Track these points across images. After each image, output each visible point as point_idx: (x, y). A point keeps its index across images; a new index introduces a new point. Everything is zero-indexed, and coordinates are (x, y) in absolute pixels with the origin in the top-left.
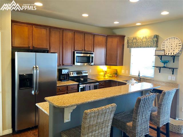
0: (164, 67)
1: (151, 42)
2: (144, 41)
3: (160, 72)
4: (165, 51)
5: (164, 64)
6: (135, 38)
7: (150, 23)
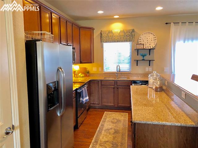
0: (143, 60)
1: (130, 36)
2: (122, 36)
3: (137, 65)
4: (143, 44)
5: (143, 57)
6: (111, 32)
7: (123, 17)
